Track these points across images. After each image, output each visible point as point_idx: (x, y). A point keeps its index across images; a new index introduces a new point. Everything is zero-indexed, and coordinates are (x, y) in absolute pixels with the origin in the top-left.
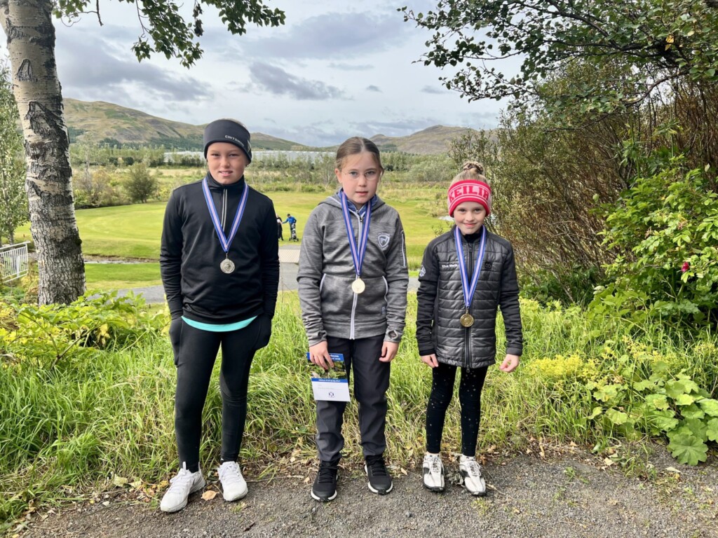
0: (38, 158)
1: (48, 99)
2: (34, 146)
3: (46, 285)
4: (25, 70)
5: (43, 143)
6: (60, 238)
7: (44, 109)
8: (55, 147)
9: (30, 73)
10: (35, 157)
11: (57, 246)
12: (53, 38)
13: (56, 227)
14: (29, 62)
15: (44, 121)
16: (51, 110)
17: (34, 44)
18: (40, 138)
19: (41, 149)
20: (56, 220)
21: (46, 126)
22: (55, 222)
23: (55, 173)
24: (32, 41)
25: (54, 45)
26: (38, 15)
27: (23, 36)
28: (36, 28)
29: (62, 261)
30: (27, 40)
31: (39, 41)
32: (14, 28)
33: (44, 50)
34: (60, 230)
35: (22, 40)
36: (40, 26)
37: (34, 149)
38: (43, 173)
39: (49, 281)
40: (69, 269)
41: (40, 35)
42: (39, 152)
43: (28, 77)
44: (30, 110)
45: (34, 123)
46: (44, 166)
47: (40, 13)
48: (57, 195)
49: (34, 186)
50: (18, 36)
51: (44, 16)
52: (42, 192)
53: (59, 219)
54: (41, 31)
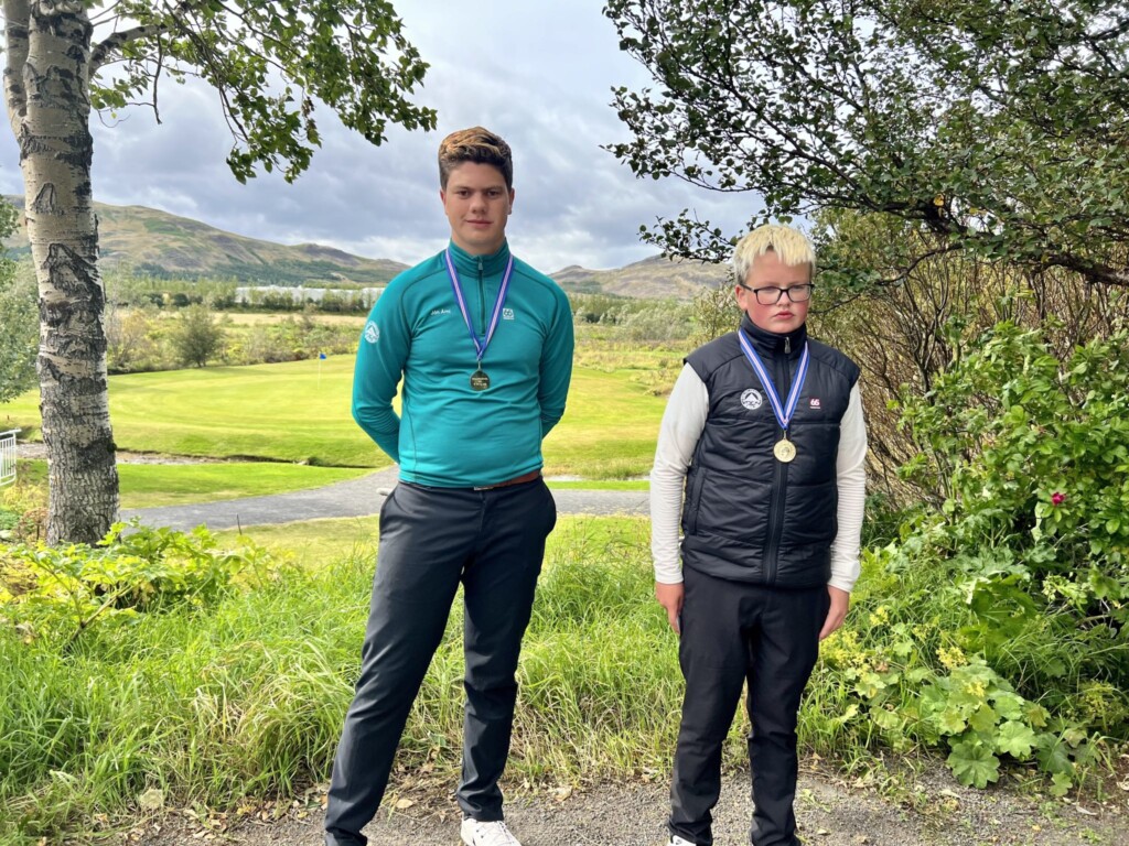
0: (58, 325)
1: (77, 239)
2: (52, 307)
3: (60, 512)
4: (46, 199)
5: (67, 304)
6: (85, 443)
7: (72, 254)
8: (84, 309)
9: (54, 202)
10: (53, 323)
11: (80, 455)
12: (90, 152)
13: (80, 427)
14: (53, 186)
15: (70, 272)
16: (81, 254)
17: (62, 161)
18: (63, 296)
19: (63, 312)
20: (80, 416)
21: (73, 279)
22: (78, 419)
23: (82, 347)
24: (59, 158)
25: (90, 163)
26: (69, 121)
27: (45, 150)
28: (65, 140)
29: (86, 475)
30: (52, 155)
31: (68, 158)
32: (32, 138)
33: (76, 171)
34: (85, 430)
35: (44, 157)
36: (71, 137)
37: (54, 312)
38: (65, 346)
39: (65, 506)
40: (95, 488)
41: (69, 149)
42: (60, 315)
43: (50, 208)
44: (50, 255)
45: (55, 275)
46: (67, 337)
47: (71, 118)
48: (84, 378)
49: (49, 364)
50: (38, 150)
51: (79, 122)
52: (62, 374)
53: (84, 414)
54: (72, 143)
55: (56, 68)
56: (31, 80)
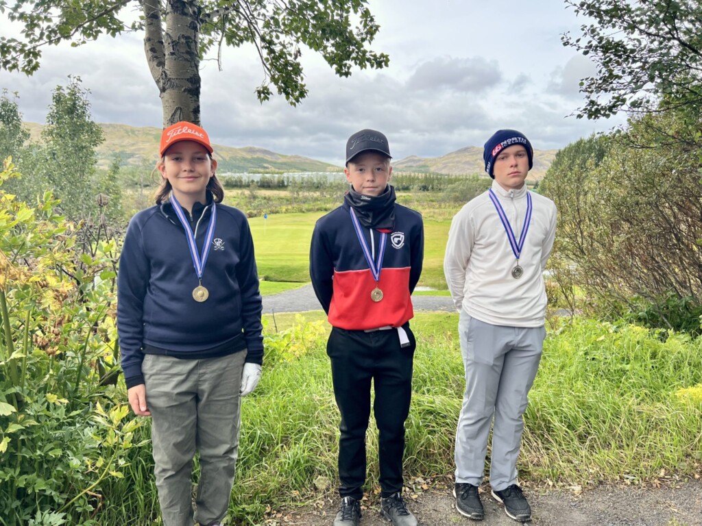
4: (177, 116)
12: (200, 86)
14: (181, 109)
17: (186, 93)
24: (184, 91)
25: (199, 94)
26: (190, 68)
27: (177, 86)
28: (188, 80)
30: (181, 90)
31: (189, 91)
32: (169, 80)
33: (193, 99)
35: (176, 91)
36: (191, 78)
41: (189, 85)
47: (191, 66)
50: (172, 87)
51: (194, 69)
54: (191, 82)
55: (183, 35)
56: (169, 44)
